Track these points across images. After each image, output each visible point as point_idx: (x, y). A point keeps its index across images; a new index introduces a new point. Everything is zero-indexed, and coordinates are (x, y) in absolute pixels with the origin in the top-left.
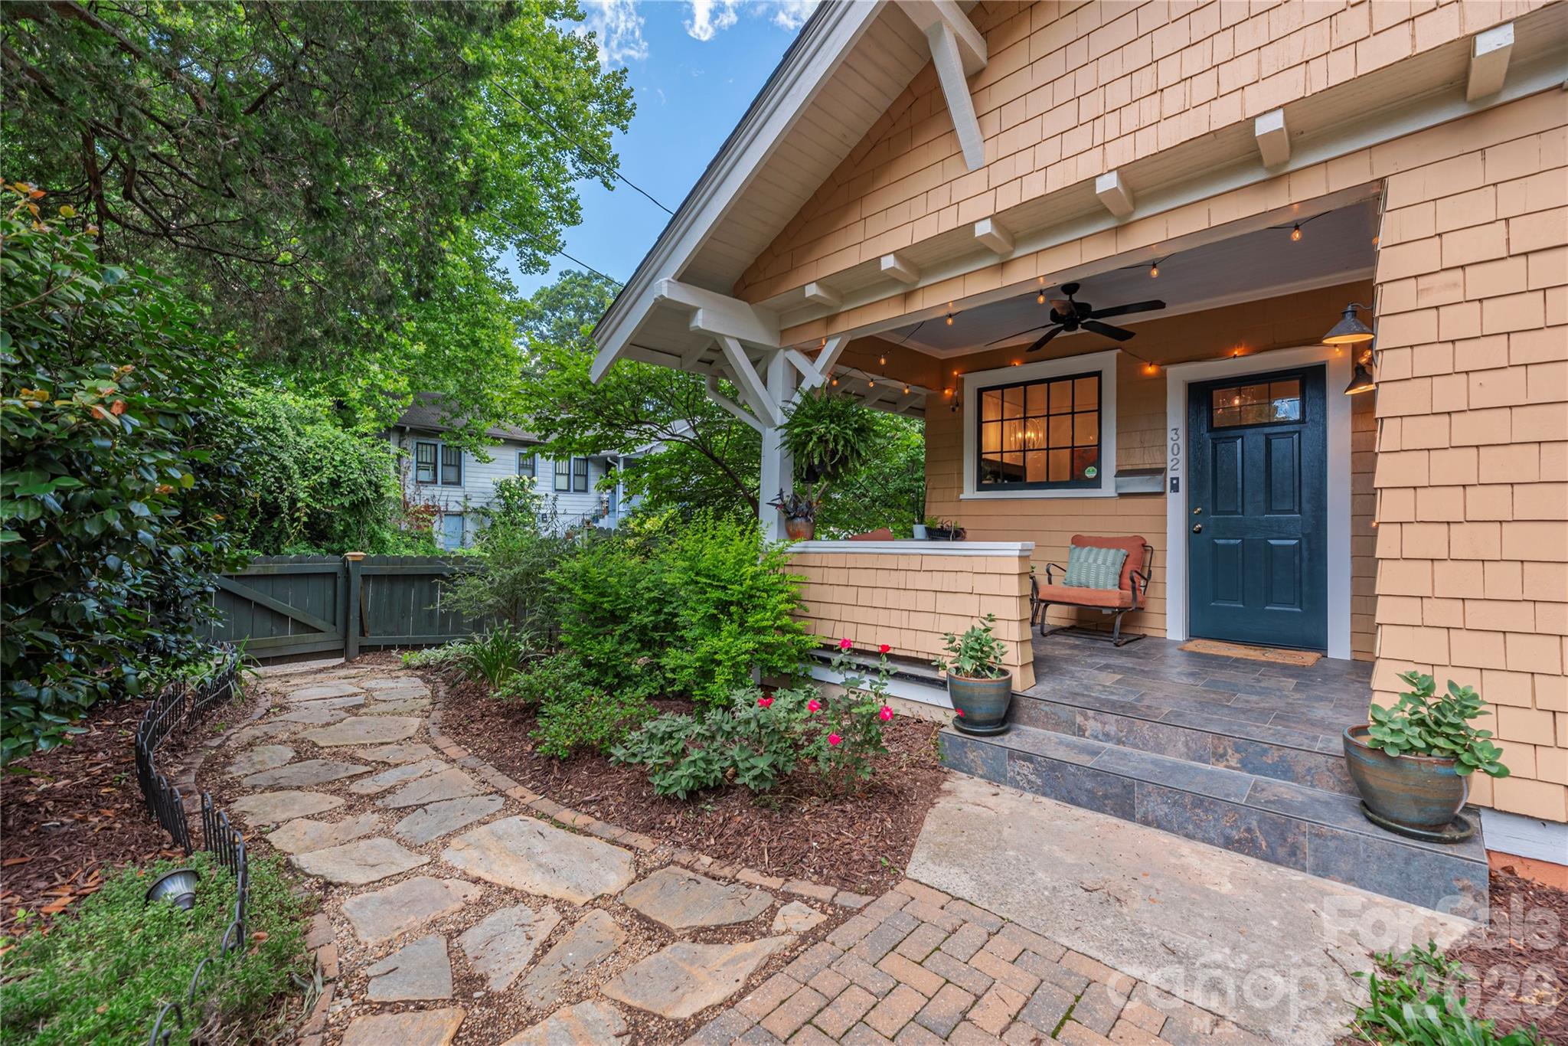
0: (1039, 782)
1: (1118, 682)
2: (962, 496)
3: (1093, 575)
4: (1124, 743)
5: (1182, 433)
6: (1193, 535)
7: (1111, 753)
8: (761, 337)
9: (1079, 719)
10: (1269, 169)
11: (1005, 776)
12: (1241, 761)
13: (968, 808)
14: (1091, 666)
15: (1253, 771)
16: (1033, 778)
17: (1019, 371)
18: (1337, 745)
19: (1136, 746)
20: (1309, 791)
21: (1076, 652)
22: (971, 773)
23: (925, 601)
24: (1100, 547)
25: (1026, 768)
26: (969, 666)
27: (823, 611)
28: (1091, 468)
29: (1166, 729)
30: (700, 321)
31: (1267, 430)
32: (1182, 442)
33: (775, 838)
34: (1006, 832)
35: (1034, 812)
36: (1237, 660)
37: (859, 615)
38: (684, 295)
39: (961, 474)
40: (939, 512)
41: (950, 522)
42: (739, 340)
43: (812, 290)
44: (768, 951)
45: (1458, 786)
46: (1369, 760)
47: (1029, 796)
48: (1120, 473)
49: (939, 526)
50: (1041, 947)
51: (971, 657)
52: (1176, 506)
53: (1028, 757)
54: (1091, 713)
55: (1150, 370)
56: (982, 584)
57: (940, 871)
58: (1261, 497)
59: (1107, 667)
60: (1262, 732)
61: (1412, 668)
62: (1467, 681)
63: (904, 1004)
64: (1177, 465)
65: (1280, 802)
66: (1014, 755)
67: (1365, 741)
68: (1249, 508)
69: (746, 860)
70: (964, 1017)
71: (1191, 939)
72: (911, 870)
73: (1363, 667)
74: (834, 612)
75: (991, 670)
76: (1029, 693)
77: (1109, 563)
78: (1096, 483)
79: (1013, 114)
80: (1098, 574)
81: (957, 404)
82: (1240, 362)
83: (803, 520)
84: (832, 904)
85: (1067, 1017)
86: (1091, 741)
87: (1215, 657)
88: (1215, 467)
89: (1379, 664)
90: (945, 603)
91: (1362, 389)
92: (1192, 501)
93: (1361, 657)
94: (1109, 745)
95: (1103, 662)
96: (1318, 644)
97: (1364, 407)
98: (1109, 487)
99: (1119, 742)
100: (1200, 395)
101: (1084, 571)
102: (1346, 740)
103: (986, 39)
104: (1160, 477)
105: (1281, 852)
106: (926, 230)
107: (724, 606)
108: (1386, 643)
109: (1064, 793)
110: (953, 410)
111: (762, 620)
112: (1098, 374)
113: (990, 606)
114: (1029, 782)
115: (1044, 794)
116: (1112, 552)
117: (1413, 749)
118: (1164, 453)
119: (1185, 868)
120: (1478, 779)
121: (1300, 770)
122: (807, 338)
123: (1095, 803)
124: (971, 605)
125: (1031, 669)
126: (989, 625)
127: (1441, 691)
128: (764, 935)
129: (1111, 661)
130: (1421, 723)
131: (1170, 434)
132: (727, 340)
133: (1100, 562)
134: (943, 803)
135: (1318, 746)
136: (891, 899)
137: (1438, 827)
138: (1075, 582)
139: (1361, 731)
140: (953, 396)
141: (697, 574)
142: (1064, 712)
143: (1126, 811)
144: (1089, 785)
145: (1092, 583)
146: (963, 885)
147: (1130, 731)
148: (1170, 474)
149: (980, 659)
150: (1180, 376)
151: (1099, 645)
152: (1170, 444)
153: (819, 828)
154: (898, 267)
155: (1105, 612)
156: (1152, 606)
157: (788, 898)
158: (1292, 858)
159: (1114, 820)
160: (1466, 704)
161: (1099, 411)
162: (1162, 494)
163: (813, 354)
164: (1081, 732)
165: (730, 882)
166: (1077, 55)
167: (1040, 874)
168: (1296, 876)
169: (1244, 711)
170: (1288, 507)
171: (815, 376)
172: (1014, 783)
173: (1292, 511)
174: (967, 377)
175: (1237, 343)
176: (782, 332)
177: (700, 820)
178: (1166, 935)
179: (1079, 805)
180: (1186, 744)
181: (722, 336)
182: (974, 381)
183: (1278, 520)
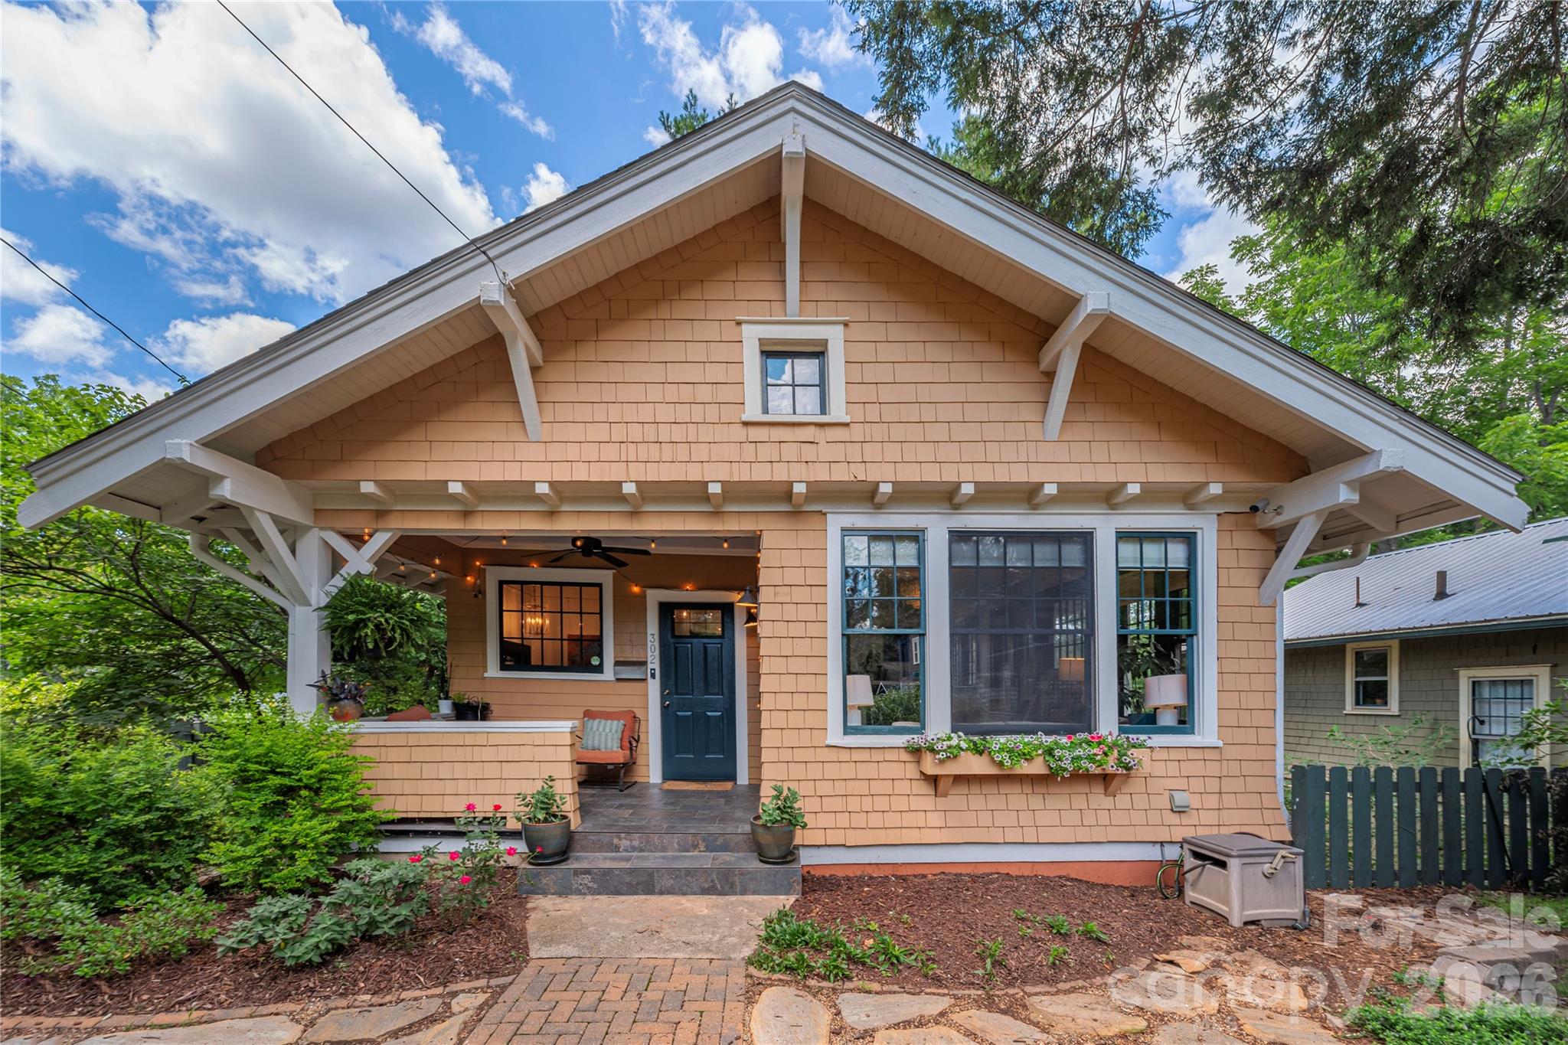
0: (595, 886)
1: (631, 814)
2: (486, 675)
3: (603, 740)
4: (643, 851)
5: (657, 637)
6: (665, 710)
7: (637, 858)
8: (292, 512)
9: (616, 841)
10: (713, 507)
11: (571, 889)
12: (706, 847)
13: (553, 914)
14: (611, 806)
15: (711, 851)
16: (591, 885)
17: (534, 572)
18: (748, 828)
19: (650, 851)
20: (736, 855)
21: (596, 799)
22: (545, 893)
23: (491, 770)
24: (606, 719)
25: (586, 879)
26: (541, 816)
27: (381, 788)
28: (595, 658)
29: (667, 836)
30: (226, 491)
31: (705, 640)
32: (657, 644)
33: (422, 965)
34: (584, 920)
35: (596, 905)
36: (693, 791)
37: (424, 787)
38: (207, 461)
39: (485, 655)
40: (463, 687)
41: (474, 696)
42: (270, 514)
43: (368, 488)
44: (461, 1021)
45: (791, 835)
46: (761, 831)
47: (590, 897)
48: (617, 663)
49: (466, 701)
50: (626, 962)
51: (542, 809)
52: (654, 687)
53: (587, 872)
54: (623, 835)
55: (636, 589)
56: (541, 754)
57: (553, 949)
58: (702, 684)
59: (620, 806)
60: (715, 828)
61: (775, 783)
62: (794, 786)
63: (566, 1009)
64: (654, 662)
65: (725, 862)
66: (577, 873)
67: (760, 822)
68: (695, 691)
69: (402, 987)
70: (600, 1000)
71: (694, 937)
72: (533, 954)
73: (755, 788)
74: (395, 787)
75: (555, 816)
76: (580, 829)
77: (613, 731)
78: (599, 669)
79: (565, 412)
80: (606, 739)
81: (480, 592)
82: (689, 593)
83: (351, 702)
84: (488, 987)
85: (650, 982)
86: (624, 854)
87: (681, 791)
88: (676, 664)
89: (763, 783)
90: (508, 771)
91: (752, 624)
92: (664, 686)
93: (753, 782)
94: (635, 854)
95: (617, 803)
96: (732, 777)
97: (752, 633)
98: (609, 673)
99: (641, 850)
100: (667, 610)
101: (597, 738)
102: (752, 824)
103: (541, 344)
104: (644, 668)
105: (727, 888)
106: (493, 473)
107: (289, 791)
108: (767, 772)
109: (612, 889)
110: (476, 596)
111: (340, 800)
112: (600, 585)
113: (547, 771)
114: (588, 888)
115: (599, 894)
116: (615, 722)
117: (777, 821)
118: (646, 651)
119: (685, 909)
120: (798, 832)
121: (732, 845)
122: (352, 524)
123: (632, 891)
124: (533, 770)
125: (578, 812)
126: (550, 783)
127: (785, 792)
128: (449, 1017)
129: (622, 802)
130: (779, 808)
131: (650, 638)
132: (258, 514)
133: (607, 730)
134: (533, 915)
135: (739, 831)
136: (528, 971)
137: (785, 857)
138: (590, 747)
139: (758, 818)
140: (475, 583)
141: (247, 761)
142: (605, 838)
143: (649, 890)
144: (628, 880)
145: (602, 747)
146: (571, 951)
147: (647, 842)
148: (650, 666)
149: (546, 809)
150: (655, 597)
151: (609, 792)
152: (649, 644)
153: (454, 950)
154: (465, 493)
155: (609, 767)
156: (640, 761)
157: (454, 995)
158: (732, 891)
159: (644, 897)
160: (794, 796)
161: (601, 613)
162: (644, 680)
163: (357, 540)
164: (617, 849)
165: (397, 1003)
166: (609, 392)
167: (613, 934)
168: (733, 898)
169: (704, 820)
170: (716, 691)
171: (360, 562)
172: (579, 892)
173: (718, 694)
174: (488, 569)
175: (687, 581)
176: (317, 511)
177: (337, 976)
178: (683, 939)
179: (622, 894)
180: (678, 844)
181: (251, 509)
182: (494, 575)
183: (711, 699)
